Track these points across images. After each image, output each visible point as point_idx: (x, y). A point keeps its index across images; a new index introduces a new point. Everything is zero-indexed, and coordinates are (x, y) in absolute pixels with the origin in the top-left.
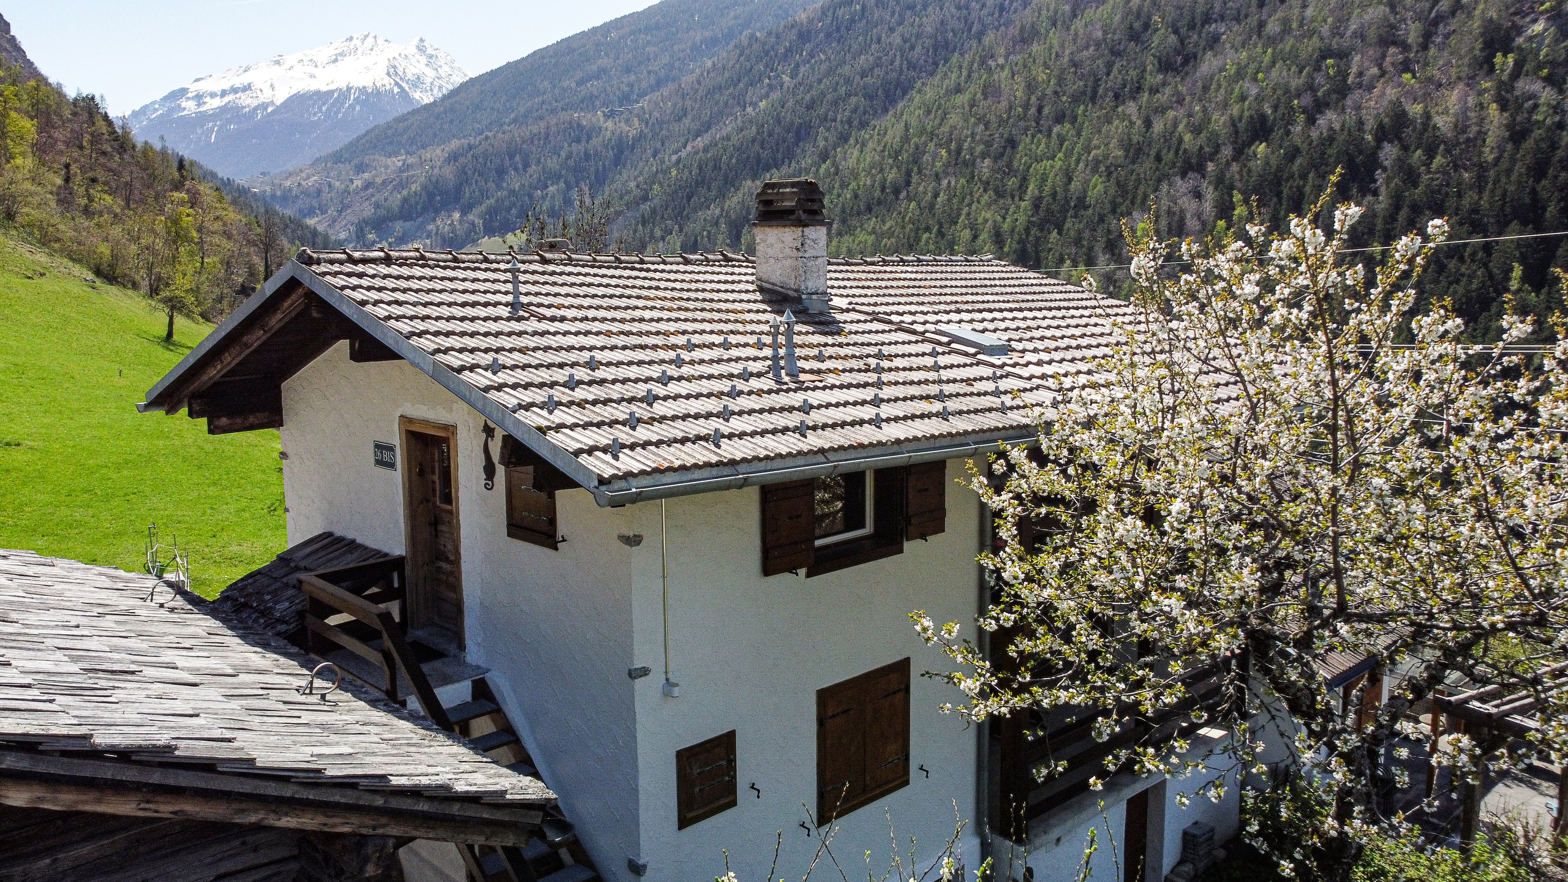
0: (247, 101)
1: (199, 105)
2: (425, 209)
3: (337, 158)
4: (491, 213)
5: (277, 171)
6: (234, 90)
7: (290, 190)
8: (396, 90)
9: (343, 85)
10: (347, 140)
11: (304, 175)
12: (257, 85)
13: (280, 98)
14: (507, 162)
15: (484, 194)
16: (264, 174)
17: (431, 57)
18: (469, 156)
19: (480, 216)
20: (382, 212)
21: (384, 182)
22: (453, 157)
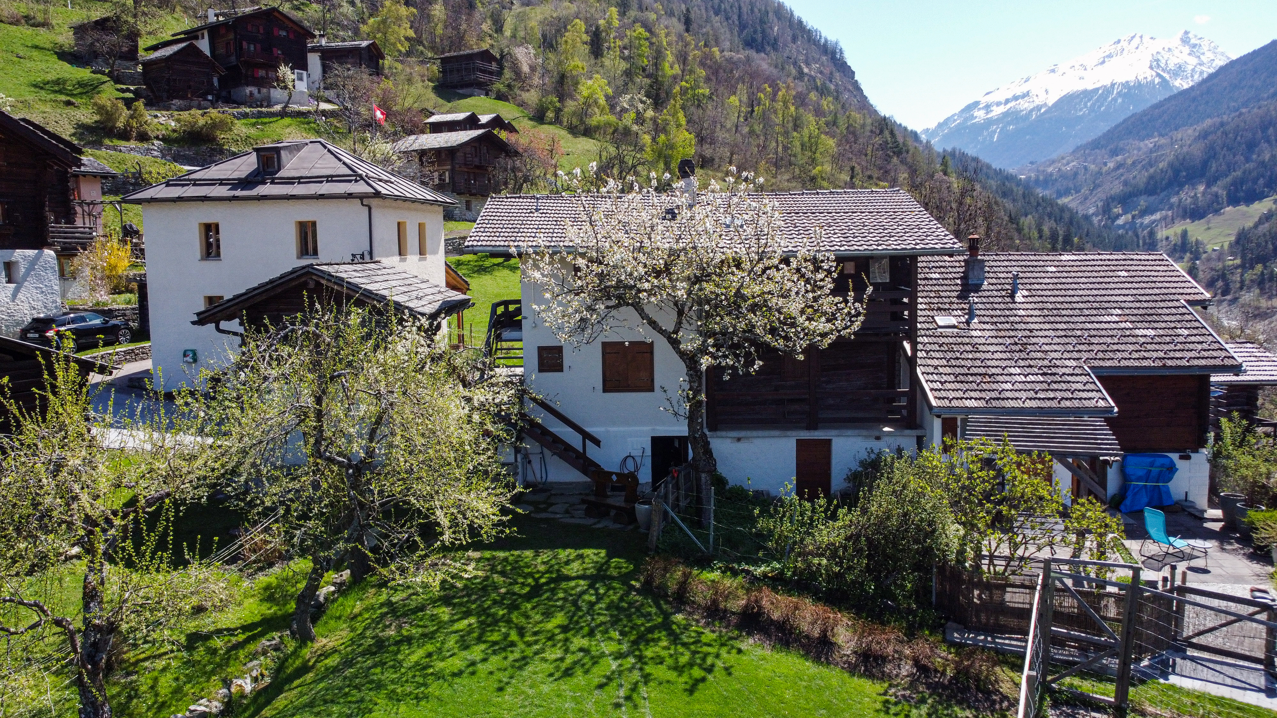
0: (1025, 105)
1: (987, 113)
2: (1170, 184)
3: (1096, 145)
4: (1237, 184)
5: (1043, 160)
6: (1016, 98)
7: (1051, 174)
8: (1157, 80)
9: (1108, 83)
10: (1107, 128)
11: (1065, 161)
12: (1033, 92)
13: (1051, 100)
14: (1259, 134)
15: (1231, 167)
16: (1032, 163)
17: (1194, 46)
18: (1219, 133)
19: (1224, 188)
20: (1130, 189)
21: (1134, 163)
22: (1204, 135)
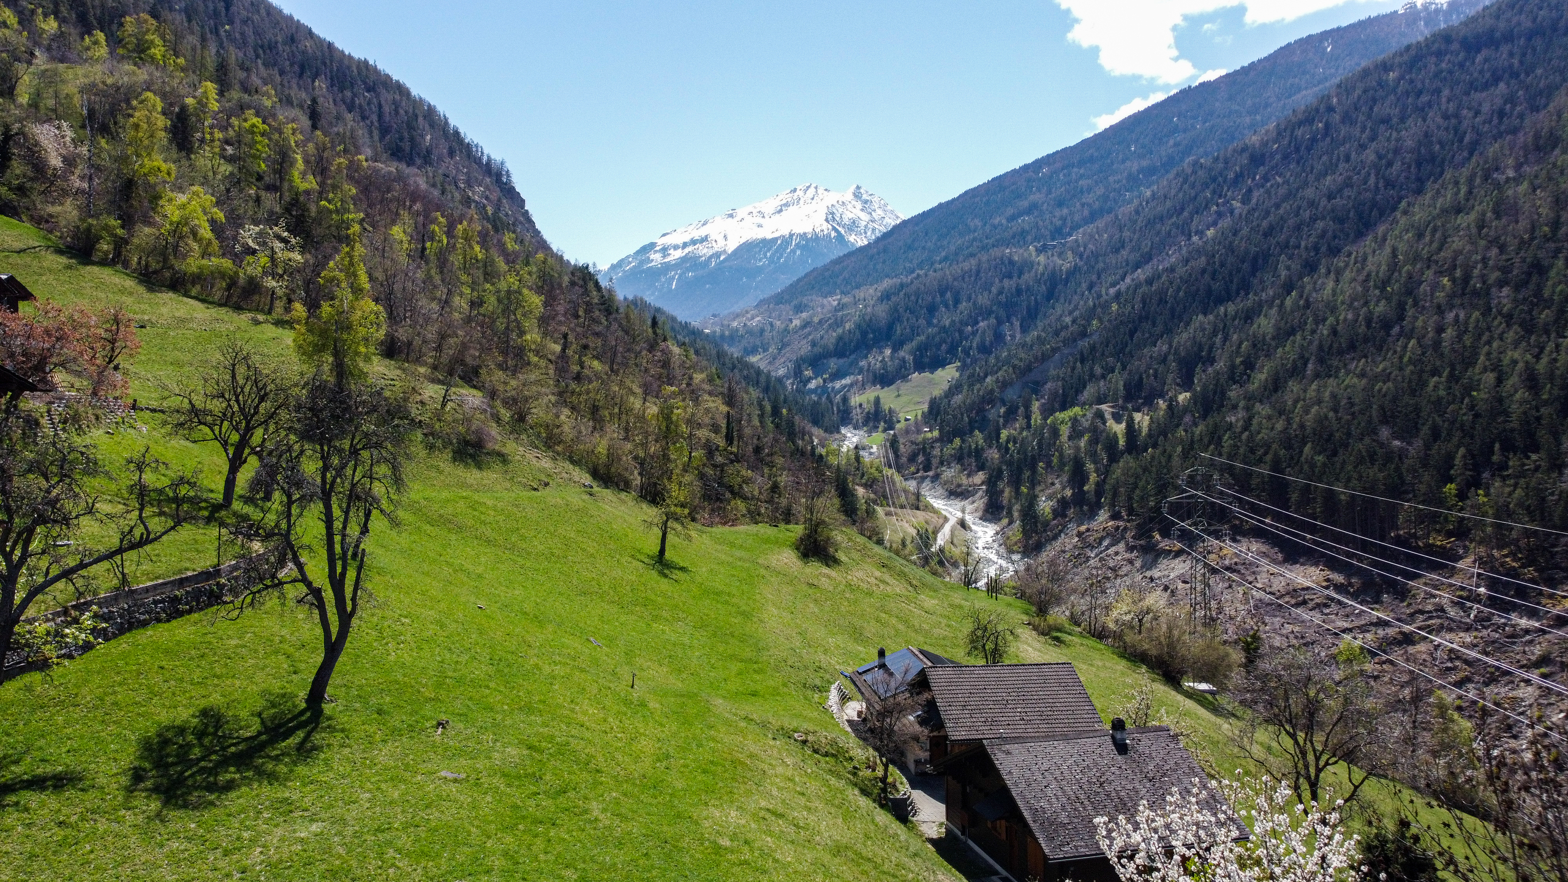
0: (703, 251)
1: (664, 257)
2: (857, 348)
3: (779, 299)
4: (922, 349)
5: (726, 312)
6: (694, 242)
7: (737, 330)
8: (833, 234)
9: (786, 232)
10: (788, 283)
11: (749, 316)
12: (713, 237)
13: (731, 247)
14: (938, 299)
15: (915, 331)
16: (714, 316)
17: (866, 202)
18: (902, 294)
19: (911, 353)
20: (817, 350)
21: (820, 322)
22: (886, 296)
